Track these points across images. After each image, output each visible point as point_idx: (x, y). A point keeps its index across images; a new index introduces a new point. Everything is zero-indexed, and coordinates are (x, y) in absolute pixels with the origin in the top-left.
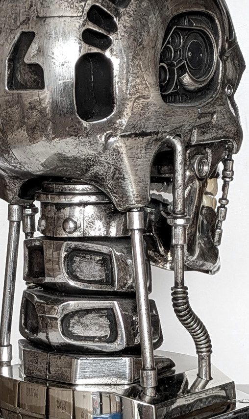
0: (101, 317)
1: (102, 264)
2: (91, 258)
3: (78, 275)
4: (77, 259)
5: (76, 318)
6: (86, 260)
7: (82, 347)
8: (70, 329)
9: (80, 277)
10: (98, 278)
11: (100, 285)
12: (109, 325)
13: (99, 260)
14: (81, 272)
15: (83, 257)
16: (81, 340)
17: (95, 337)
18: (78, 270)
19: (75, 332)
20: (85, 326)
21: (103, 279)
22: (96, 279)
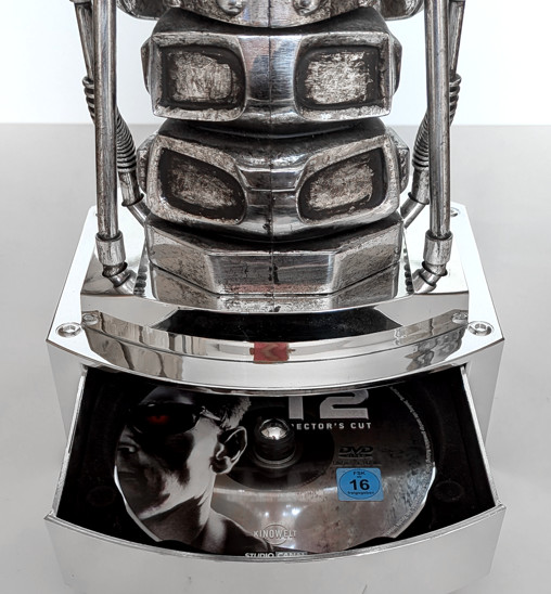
0: (360, 167)
1: (361, 68)
2: (343, 60)
3: (315, 97)
4: (316, 66)
5: (321, 180)
6: (332, 65)
7: (330, 228)
8: (311, 202)
9: (320, 100)
10: (352, 96)
11: (357, 108)
12: (372, 177)
13: (358, 60)
14: (322, 89)
15: (328, 59)
16: (329, 217)
17: (350, 205)
18: (317, 88)
19: (318, 205)
20: (336, 191)
21: (363, 97)
22: (349, 99)
